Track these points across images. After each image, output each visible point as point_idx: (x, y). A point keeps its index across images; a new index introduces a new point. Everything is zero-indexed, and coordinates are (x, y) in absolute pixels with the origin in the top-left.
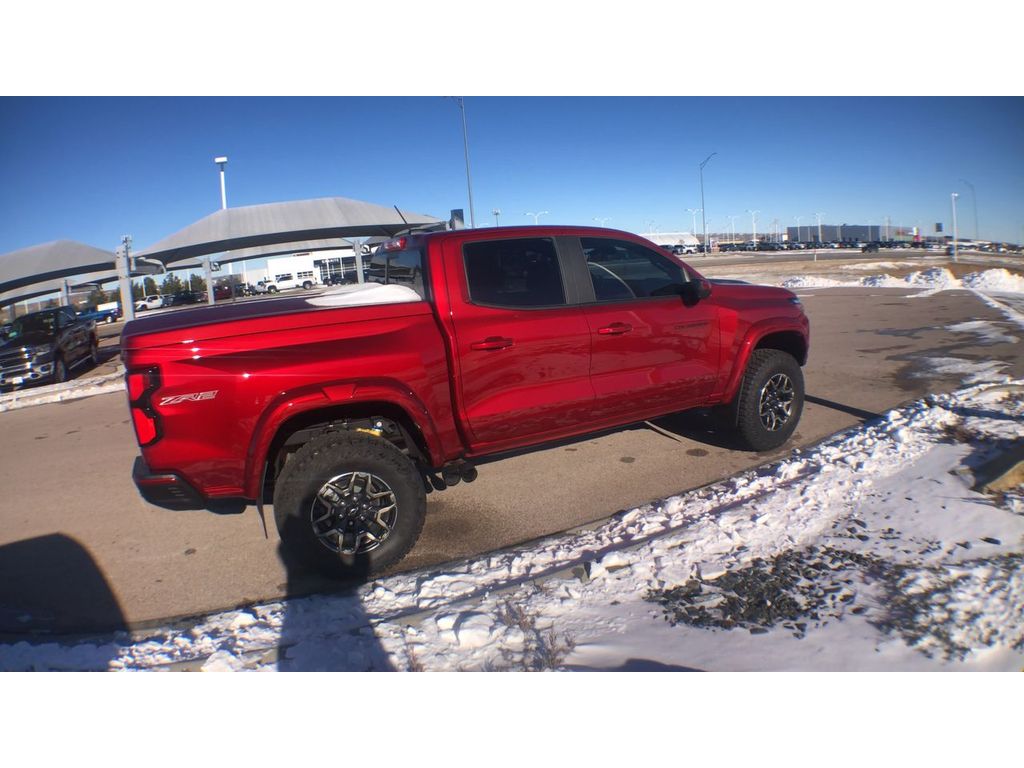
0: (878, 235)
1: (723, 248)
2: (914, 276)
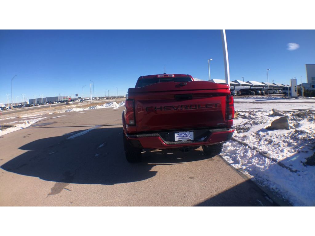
0: (58, 99)
1: (15, 107)
2: (104, 105)
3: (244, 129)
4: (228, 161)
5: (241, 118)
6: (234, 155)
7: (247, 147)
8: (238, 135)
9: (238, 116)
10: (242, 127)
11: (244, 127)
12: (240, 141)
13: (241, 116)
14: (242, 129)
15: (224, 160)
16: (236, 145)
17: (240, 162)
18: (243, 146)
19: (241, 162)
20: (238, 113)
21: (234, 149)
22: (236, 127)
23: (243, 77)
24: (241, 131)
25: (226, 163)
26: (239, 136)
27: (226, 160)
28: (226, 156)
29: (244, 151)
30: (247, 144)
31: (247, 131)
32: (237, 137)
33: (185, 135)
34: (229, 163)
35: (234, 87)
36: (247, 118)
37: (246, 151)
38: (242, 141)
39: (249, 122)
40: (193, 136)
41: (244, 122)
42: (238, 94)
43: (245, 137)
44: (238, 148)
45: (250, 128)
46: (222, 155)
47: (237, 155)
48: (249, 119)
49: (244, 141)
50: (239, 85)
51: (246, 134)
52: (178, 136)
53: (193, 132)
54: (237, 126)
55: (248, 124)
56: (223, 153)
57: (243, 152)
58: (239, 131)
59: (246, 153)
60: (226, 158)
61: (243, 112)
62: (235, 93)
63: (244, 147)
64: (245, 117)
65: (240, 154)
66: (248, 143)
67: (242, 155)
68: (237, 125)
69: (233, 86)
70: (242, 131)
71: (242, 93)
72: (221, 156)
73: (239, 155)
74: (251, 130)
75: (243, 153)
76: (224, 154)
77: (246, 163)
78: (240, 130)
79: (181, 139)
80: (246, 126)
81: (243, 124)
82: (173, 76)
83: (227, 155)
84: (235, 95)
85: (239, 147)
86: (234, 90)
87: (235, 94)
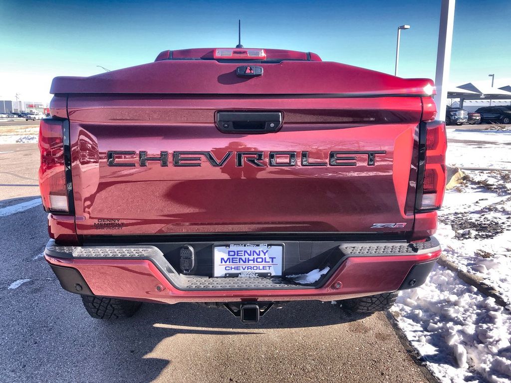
3: (480, 227)
4: (415, 344)
5: (472, 188)
6: (440, 325)
7: (491, 301)
8: (456, 244)
9: (461, 183)
10: (474, 218)
11: (482, 219)
12: (464, 269)
13: (473, 183)
14: (473, 225)
15: (403, 338)
16: (448, 283)
17: (461, 360)
18: (476, 294)
19: (464, 359)
20: (462, 175)
21: (442, 298)
22: (452, 218)
23: (493, 76)
24: (469, 233)
25: (409, 351)
26: (459, 251)
27: (410, 336)
28: (410, 321)
29: (478, 314)
30: (492, 289)
31: (491, 237)
32: (453, 252)
33: (251, 258)
34: (418, 354)
35: (462, 102)
36: (493, 192)
37: (486, 317)
38: (472, 272)
39: (499, 203)
40: (279, 261)
41: (483, 205)
42: (470, 119)
43: (482, 258)
44: (453, 298)
45: (504, 226)
46: (398, 314)
47: (450, 324)
48: (499, 195)
49: (478, 274)
50: (477, 96)
51: (487, 245)
52: (226, 257)
53: (281, 248)
54: (456, 213)
55: (496, 210)
56: (401, 305)
57: (474, 317)
58: (461, 231)
59: (485, 326)
60: (408, 328)
61: (482, 170)
62: (462, 116)
63: (480, 298)
64: (486, 187)
65: (462, 324)
66: (495, 286)
67: (471, 329)
68: (458, 211)
69: (458, 100)
70: (474, 233)
71: (482, 119)
72: (392, 320)
73: (459, 327)
74: (505, 231)
75: (477, 323)
76: (402, 310)
77: (487, 367)
78: (465, 228)
79: (237, 268)
80: (490, 216)
81: (478, 209)
82: (263, 54)
83: (414, 317)
84: (461, 124)
85: (460, 294)
86: (461, 108)
87: (461, 121)
